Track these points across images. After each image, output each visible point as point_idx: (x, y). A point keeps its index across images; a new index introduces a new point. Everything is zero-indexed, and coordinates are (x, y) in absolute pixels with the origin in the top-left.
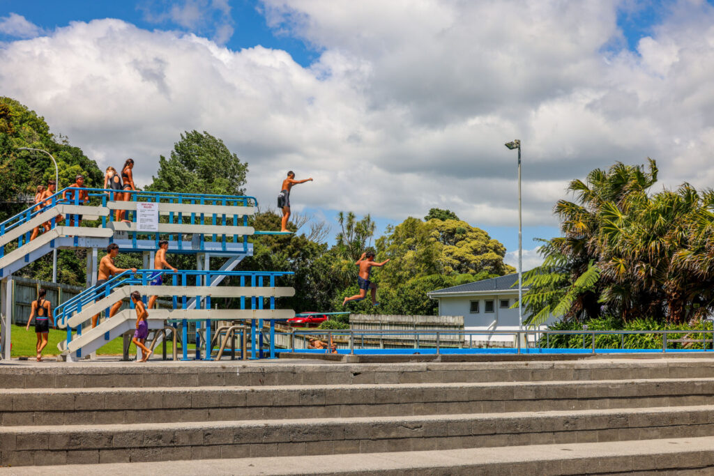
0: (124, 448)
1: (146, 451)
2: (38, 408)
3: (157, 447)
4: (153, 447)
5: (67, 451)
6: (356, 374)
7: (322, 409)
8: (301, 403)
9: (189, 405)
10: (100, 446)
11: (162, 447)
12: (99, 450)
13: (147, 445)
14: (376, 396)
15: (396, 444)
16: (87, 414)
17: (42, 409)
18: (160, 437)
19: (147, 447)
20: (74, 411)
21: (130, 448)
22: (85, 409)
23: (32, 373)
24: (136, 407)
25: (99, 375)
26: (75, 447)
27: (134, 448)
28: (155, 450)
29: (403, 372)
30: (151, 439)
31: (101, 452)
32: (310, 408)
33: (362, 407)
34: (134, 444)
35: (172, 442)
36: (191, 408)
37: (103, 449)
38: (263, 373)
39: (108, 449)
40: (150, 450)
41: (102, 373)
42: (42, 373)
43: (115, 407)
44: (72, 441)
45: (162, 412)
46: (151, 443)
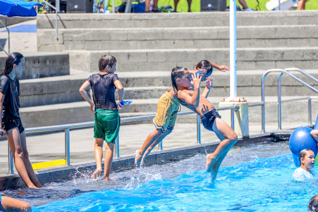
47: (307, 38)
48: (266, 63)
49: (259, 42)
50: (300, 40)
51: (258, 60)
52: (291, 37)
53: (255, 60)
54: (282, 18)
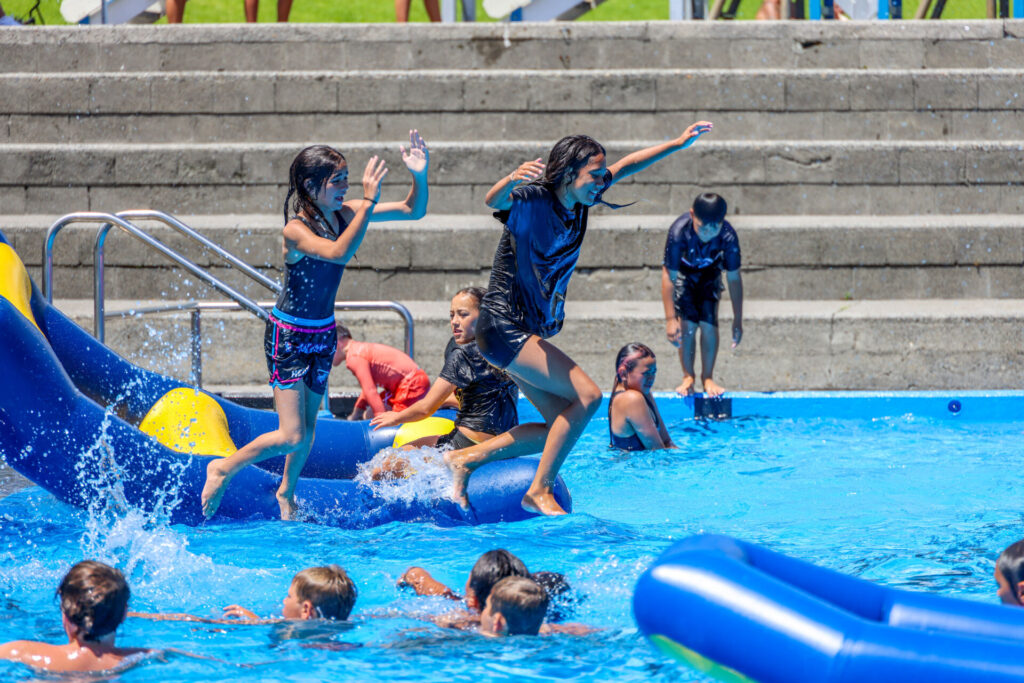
0: (138, 185)
1: (181, 193)
2: (17, 108)
3: (205, 185)
4: (197, 185)
5: (26, 187)
6: (807, 45)
7: (649, 119)
8: (596, 104)
9: (333, 106)
10: (89, 180)
11: (216, 185)
12: (89, 187)
13: (186, 181)
14: (786, 92)
15: (762, 198)
16: (115, 119)
17: (25, 110)
18: (212, 165)
19: (185, 185)
20: (90, 115)
21: (151, 186)
22: (110, 110)
23: (52, 40)
24: (218, 108)
25: (191, 44)
26: (41, 181)
27: (159, 185)
28: (202, 190)
29: (936, 41)
30: (192, 168)
31: (93, 190)
32: (619, 118)
33: (753, 117)
34: (158, 177)
35: (236, 174)
36: (337, 113)
37: (97, 185)
38: (568, 42)
39: (106, 186)
40: (192, 191)
41: (196, 40)
42: (72, 40)
43: (173, 109)
44: (36, 167)
45: (273, 120)
46: (192, 175)
47: (190, 114)
48: (58, 191)
49: (36, 125)
50: (167, 118)
51: (32, 181)
52: (138, 109)
53: (25, 182)
54: (110, 47)
